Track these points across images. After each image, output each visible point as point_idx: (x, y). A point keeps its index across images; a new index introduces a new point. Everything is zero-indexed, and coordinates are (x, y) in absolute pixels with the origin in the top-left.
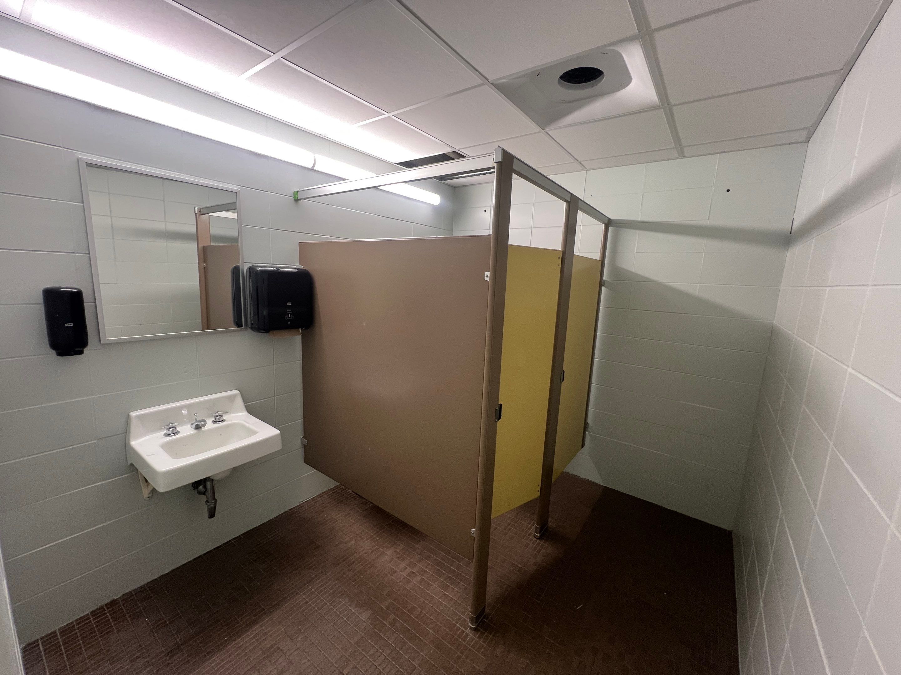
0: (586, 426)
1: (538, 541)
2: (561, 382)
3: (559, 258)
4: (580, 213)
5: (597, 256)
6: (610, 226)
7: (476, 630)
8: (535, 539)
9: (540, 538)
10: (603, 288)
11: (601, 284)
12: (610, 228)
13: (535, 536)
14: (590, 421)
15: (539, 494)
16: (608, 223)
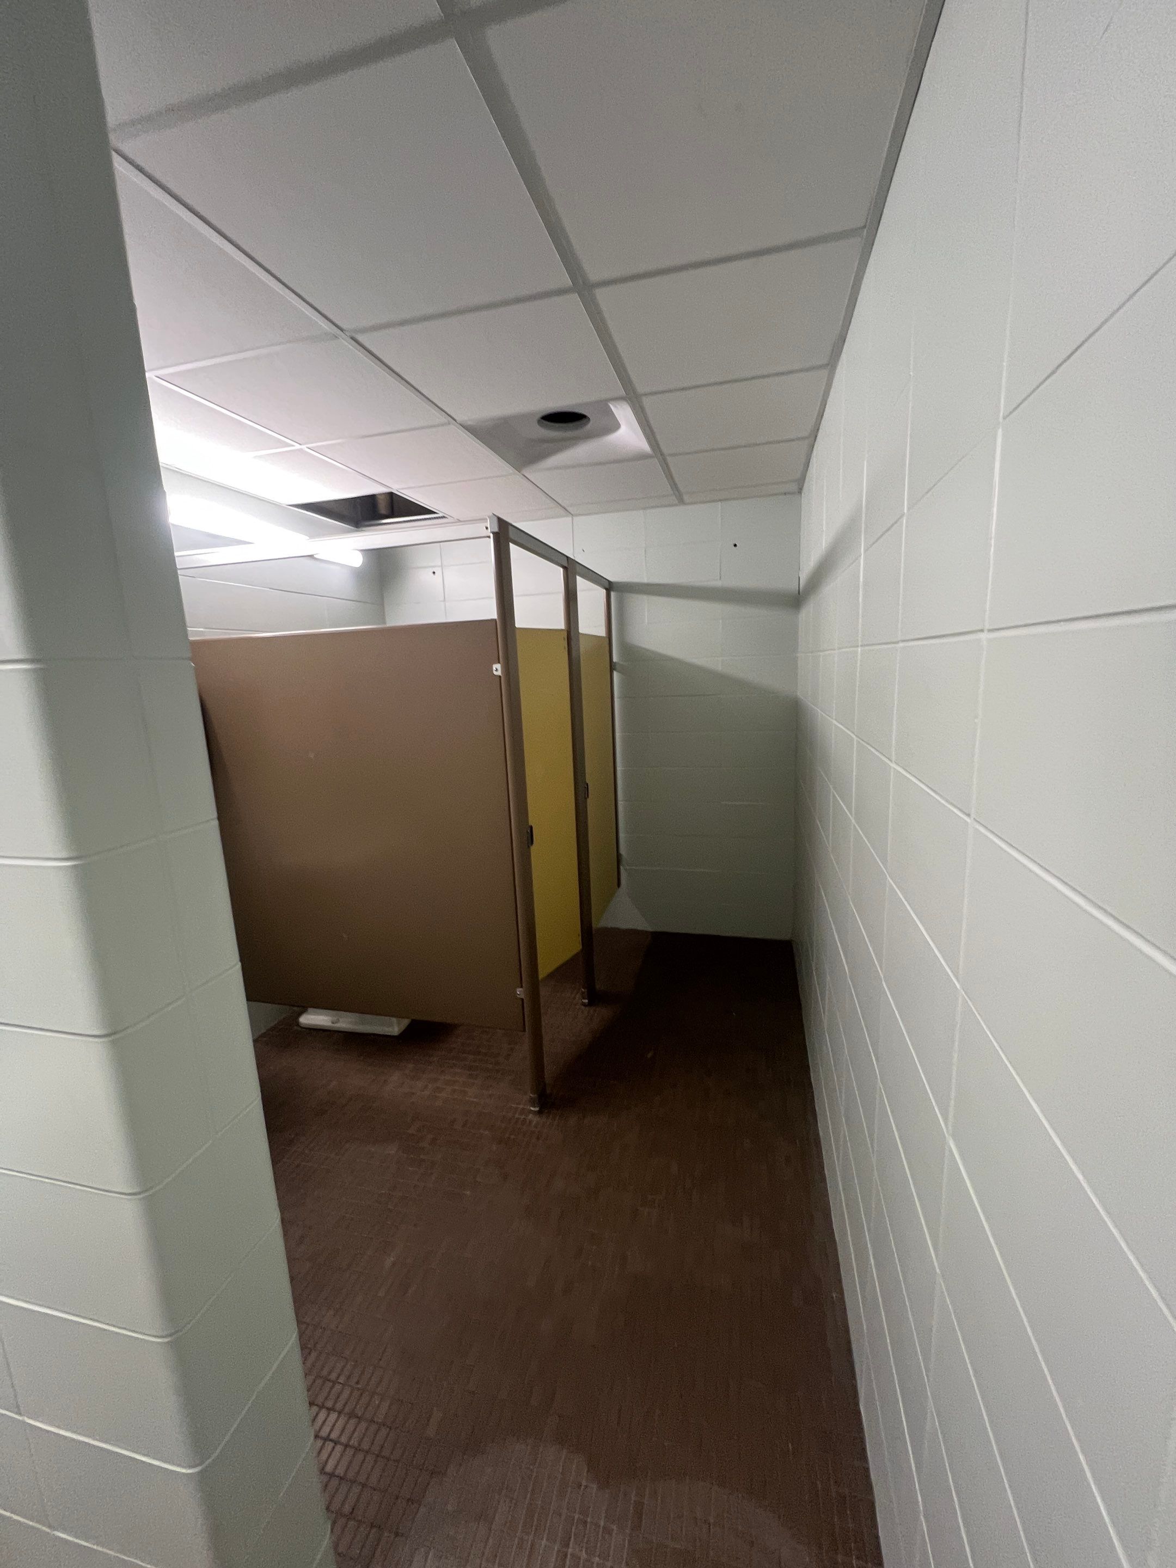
0: (619, 856)
1: (587, 1008)
2: (586, 799)
3: (564, 639)
4: (579, 578)
5: (602, 632)
6: (613, 591)
7: (540, 1113)
8: (582, 1007)
9: (590, 1004)
10: (615, 673)
11: (612, 667)
12: (613, 594)
13: (584, 1004)
14: (623, 851)
15: (581, 947)
16: (609, 587)
